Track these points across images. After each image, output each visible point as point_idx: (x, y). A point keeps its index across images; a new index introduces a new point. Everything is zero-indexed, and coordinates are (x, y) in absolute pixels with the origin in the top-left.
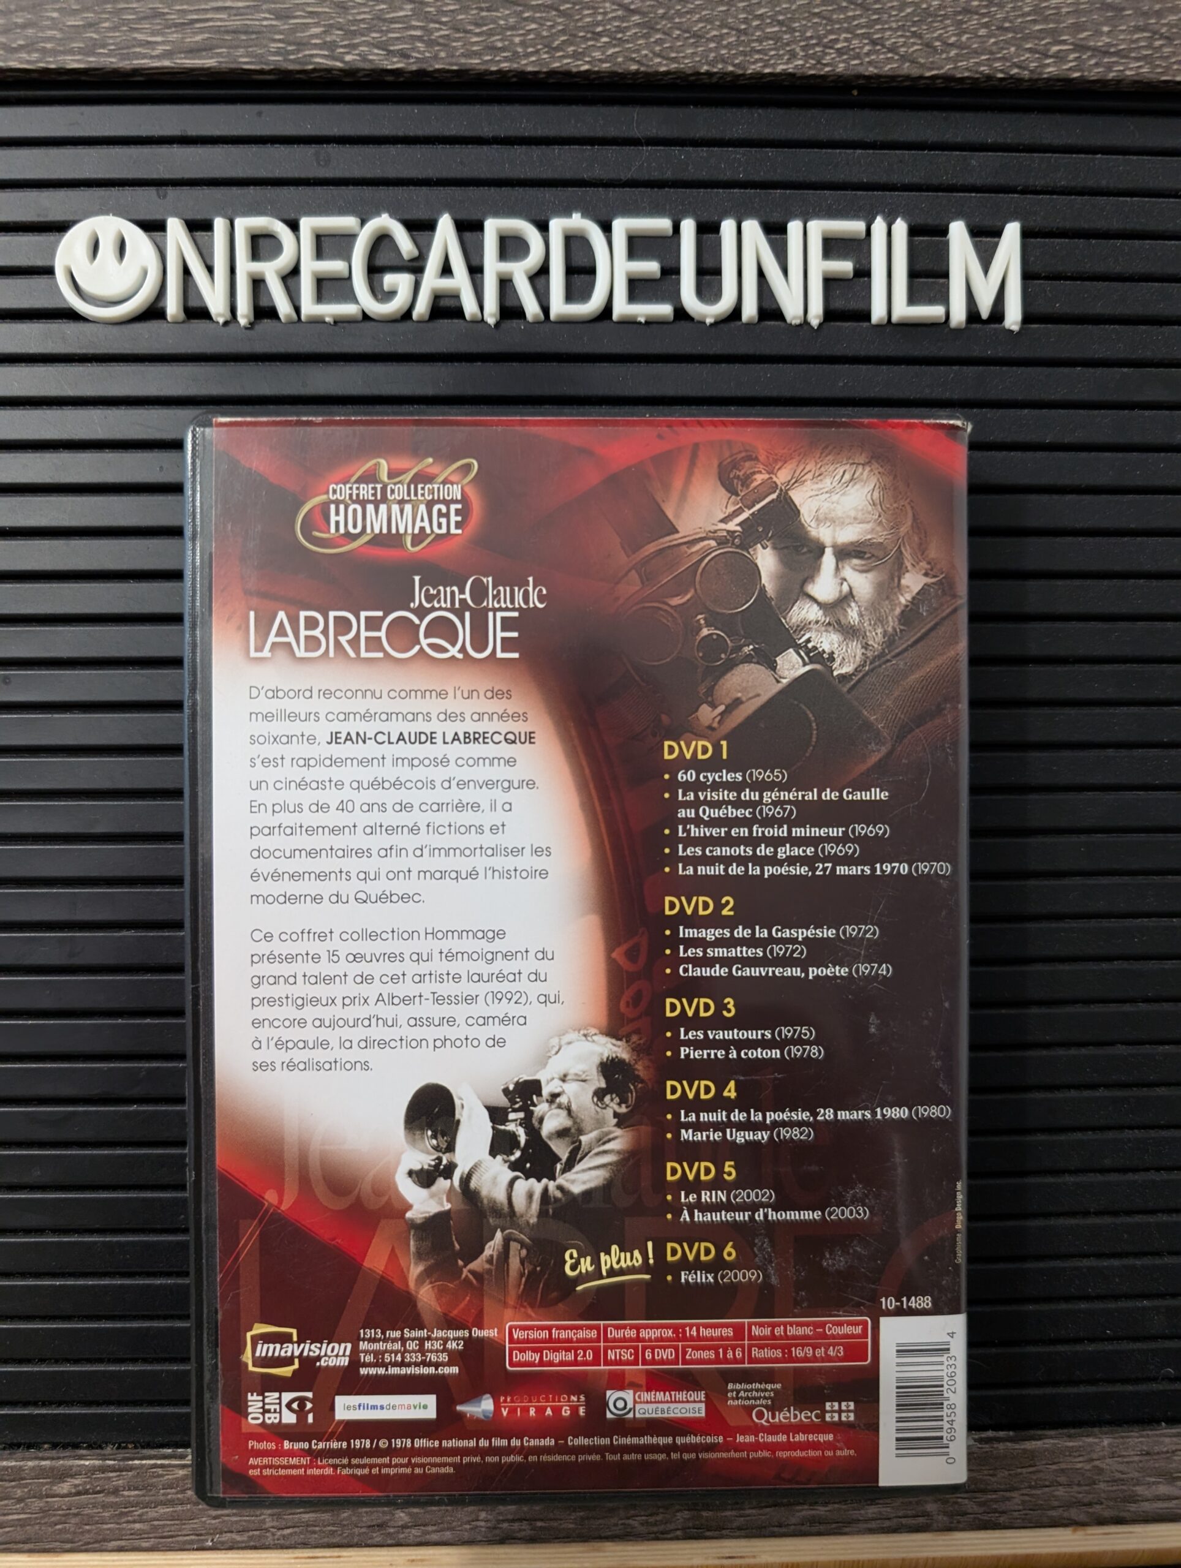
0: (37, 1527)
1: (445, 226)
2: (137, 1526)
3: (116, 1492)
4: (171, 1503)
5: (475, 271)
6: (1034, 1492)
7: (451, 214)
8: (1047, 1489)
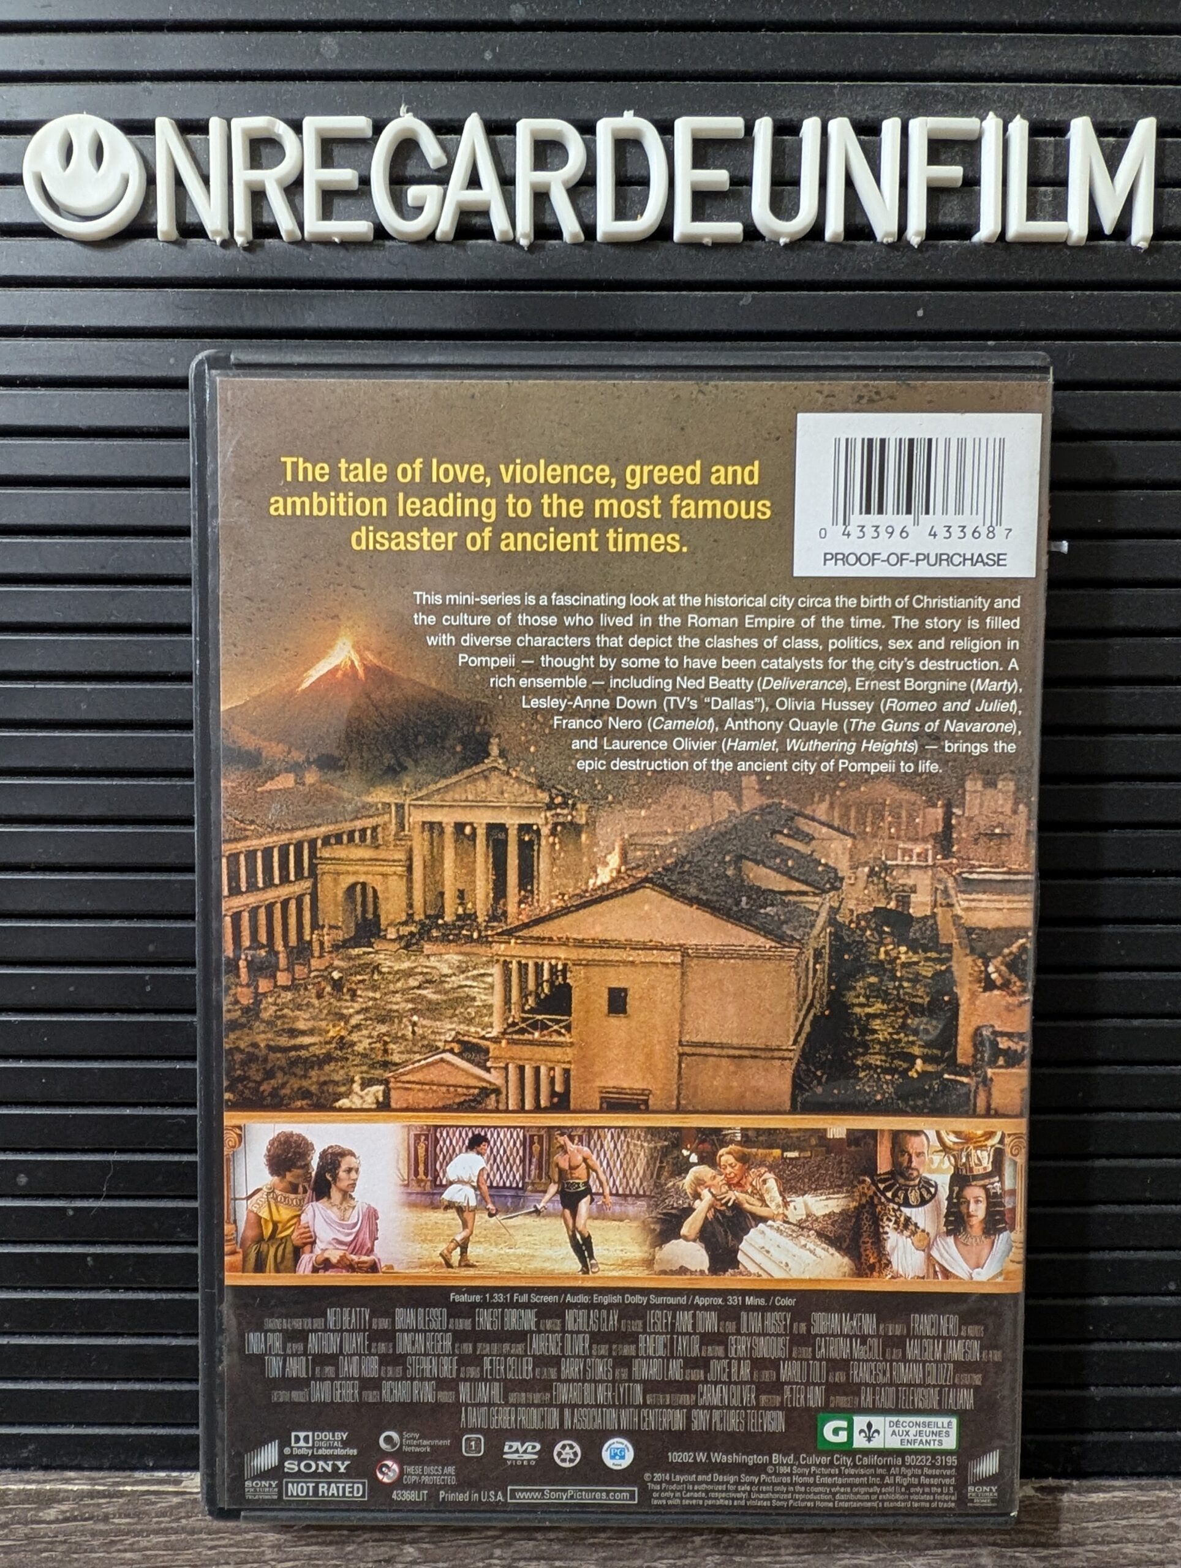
0: (22, 1555)
1: (473, 126)
2: (128, 1555)
3: (106, 1518)
4: (165, 1532)
5: (507, 182)
6: (1100, 1548)
7: (480, 114)
8: (1114, 1546)
